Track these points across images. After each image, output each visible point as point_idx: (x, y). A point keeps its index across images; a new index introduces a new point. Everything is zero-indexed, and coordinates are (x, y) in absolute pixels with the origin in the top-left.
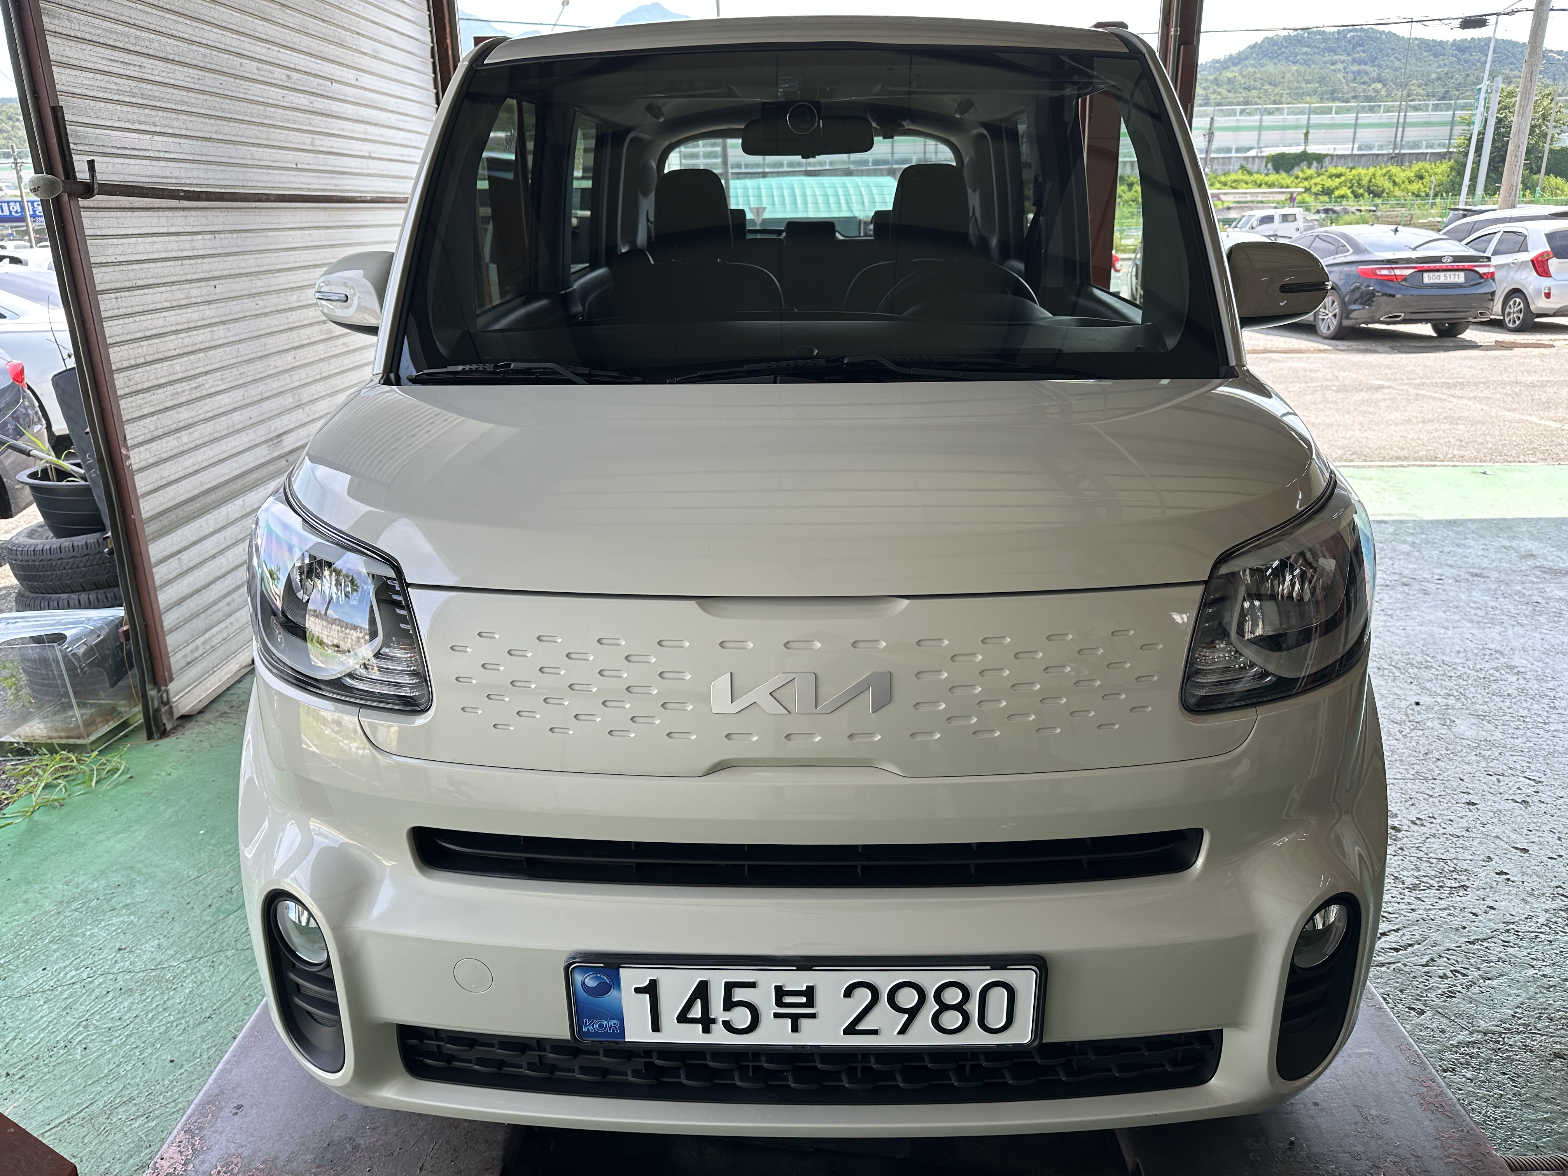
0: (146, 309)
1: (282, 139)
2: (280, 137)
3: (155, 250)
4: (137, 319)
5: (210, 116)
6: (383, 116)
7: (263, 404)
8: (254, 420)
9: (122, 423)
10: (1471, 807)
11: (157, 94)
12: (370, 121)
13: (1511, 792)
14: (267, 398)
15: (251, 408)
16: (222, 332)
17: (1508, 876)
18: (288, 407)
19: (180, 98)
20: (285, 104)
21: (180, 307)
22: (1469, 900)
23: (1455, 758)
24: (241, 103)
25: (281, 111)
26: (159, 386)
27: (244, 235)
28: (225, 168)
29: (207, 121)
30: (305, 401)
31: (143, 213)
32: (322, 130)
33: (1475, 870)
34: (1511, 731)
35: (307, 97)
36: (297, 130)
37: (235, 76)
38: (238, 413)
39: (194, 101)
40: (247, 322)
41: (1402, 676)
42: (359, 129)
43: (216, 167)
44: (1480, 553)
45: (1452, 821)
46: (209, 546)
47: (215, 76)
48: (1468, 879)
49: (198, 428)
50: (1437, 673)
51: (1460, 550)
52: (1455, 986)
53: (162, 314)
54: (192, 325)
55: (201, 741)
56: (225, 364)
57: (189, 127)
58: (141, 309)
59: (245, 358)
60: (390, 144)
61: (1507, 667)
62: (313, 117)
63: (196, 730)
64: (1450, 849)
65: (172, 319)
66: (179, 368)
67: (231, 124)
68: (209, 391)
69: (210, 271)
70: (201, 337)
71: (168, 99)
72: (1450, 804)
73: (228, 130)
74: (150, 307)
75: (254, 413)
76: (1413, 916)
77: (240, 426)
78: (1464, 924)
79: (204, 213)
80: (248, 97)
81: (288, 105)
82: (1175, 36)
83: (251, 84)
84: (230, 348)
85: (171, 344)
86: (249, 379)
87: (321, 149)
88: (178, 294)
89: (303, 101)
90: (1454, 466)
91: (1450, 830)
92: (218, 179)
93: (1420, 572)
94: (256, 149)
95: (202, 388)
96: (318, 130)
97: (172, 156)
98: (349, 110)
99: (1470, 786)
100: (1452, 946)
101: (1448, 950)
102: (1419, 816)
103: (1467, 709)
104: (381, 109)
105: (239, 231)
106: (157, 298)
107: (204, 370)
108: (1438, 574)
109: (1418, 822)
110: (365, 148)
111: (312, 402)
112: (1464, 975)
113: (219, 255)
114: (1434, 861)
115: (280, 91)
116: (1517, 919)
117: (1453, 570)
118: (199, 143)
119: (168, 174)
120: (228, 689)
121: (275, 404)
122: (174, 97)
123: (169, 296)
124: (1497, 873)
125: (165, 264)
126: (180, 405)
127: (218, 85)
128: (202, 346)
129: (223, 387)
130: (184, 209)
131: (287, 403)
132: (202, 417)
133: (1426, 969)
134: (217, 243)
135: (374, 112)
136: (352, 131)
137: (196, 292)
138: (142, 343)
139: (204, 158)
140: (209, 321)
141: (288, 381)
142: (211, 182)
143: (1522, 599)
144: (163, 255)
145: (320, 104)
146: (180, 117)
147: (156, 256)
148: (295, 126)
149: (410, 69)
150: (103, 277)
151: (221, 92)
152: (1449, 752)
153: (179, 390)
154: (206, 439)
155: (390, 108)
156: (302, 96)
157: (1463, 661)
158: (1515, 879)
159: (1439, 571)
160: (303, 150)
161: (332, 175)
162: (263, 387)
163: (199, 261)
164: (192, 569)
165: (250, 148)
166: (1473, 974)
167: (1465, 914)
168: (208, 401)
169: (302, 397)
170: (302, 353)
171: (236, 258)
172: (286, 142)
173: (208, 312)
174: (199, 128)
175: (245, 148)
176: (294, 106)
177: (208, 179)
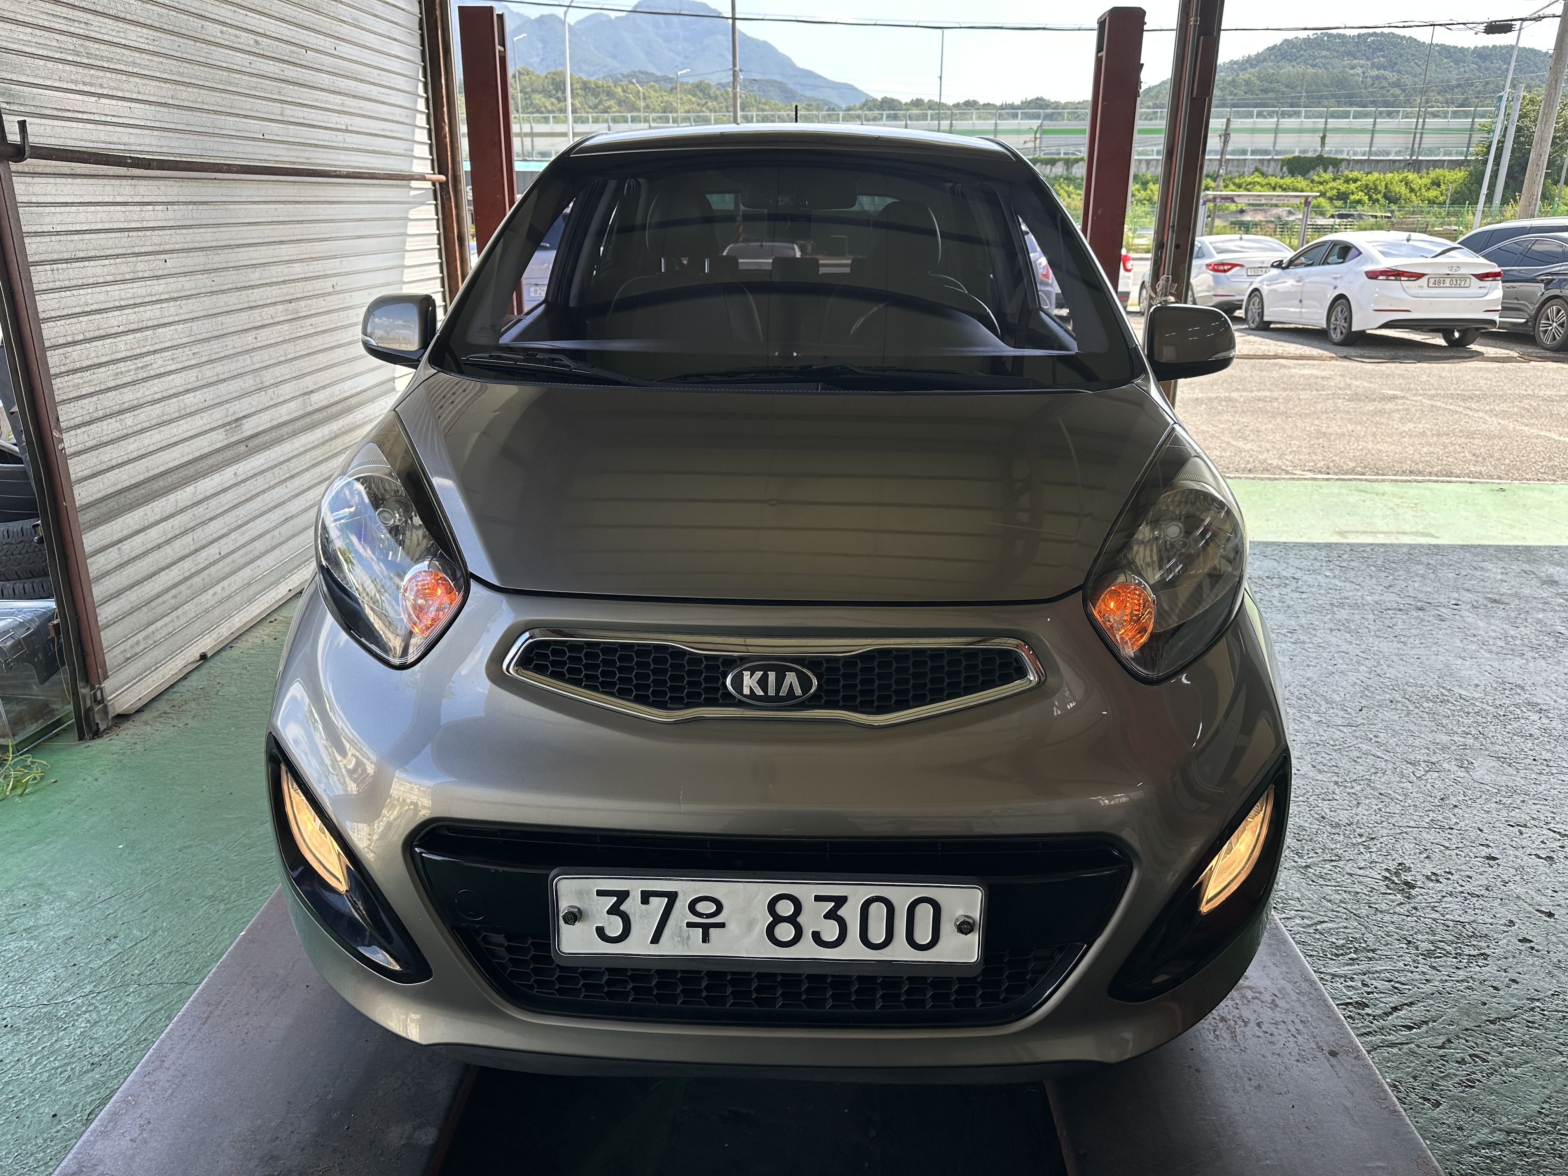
0: (86, 283)
1: (248, 107)
2: (246, 105)
3: (99, 220)
4: (75, 292)
5: (166, 80)
6: (363, 88)
7: (219, 386)
8: (210, 403)
9: (55, 404)
10: (1491, 862)
11: (106, 54)
12: (347, 92)
13: (1534, 846)
14: (225, 380)
15: (206, 390)
16: (172, 309)
17: (1532, 944)
18: (249, 390)
19: (131, 59)
20: (251, 71)
21: (124, 281)
22: (1489, 970)
23: (1474, 805)
24: (202, 68)
25: (247, 78)
26: (100, 365)
27: (201, 207)
28: (181, 136)
29: (162, 84)
30: (268, 383)
31: (85, 181)
32: (293, 100)
33: (1495, 936)
34: (1534, 776)
35: (277, 64)
36: (264, 98)
37: (196, 39)
38: (191, 395)
39: (147, 63)
40: (202, 299)
41: (1417, 710)
42: (336, 101)
43: (170, 134)
44: (1499, 577)
45: (1471, 878)
46: (154, 535)
47: (173, 37)
48: (1488, 946)
49: (144, 409)
50: (1453, 708)
51: (1478, 573)
52: (1475, 1074)
53: (104, 289)
54: (138, 301)
55: (135, 743)
56: (176, 344)
57: (141, 90)
58: (80, 282)
59: (199, 337)
60: (370, 117)
61: (1529, 704)
62: (284, 85)
63: (130, 732)
64: (1469, 911)
65: (116, 293)
66: (123, 346)
67: (190, 89)
68: (158, 372)
69: (160, 244)
70: (150, 314)
71: (119, 60)
72: (1468, 859)
73: (186, 95)
74: (91, 281)
75: (209, 395)
76: (1427, 988)
77: (193, 409)
78: (1484, 999)
79: (156, 183)
80: (209, 61)
81: (255, 72)
82: (1195, 26)
83: (213, 48)
84: (182, 326)
85: (114, 321)
86: (204, 360)
87: (292, 120)
88: (123, 268)
89: (272, 68)
90: (1471, 483)
91: (1468, 887)
92: (173, 147)
93: (1436, 596)
94: (218, 117)
95: (150, 367)
96: (289, 99)
97: (121, 121)
98: (325, 80)
99: (1490, 837)
100: (1471, 1025)
101: (1467, 1030)
102: (1434, 871)
103: (1487, 750)
104: (361, 81)
105: (195, 203)
106: (99, 271)
107: (152, 349)
108: (1455, 599)
109: (1433, 877)
110: (343, 121)
111: (276, 385)
112: (1484, 1061)
113: (171, 228)
114: (1451, 924)
115: (247, 56)
116: (1542, 995)
117: (1469, 595)
118: (153, 108)
119: (115, 140)
120: (172, 686)
121: (234, 387)
122: (125, 58)
123: (112, 269)
124: (1520, 941)
125: (108, 235)
126: (125, 385)
127: (176, 47)
128: (150, 323)
129: (173, 367)
130: (133, 177)
131: (247, 385)
132: (149, 398)
133: (1441, 1052)
134: (170, 215)
135: (353, 84)
136: (326, 102)
137: (143, 266)
138: (81, 319)
139: (157, 124)
140: (157, 297)
141: (248, 362)
142: (164, 150)
143: (1544, 629)
144: (107, 226)
145: (291, 72)
146: (131, 79)
147: (99, 226)
148: (263, 95)
149: (395, 40)
150: (38, 247)
151: (179, 54)
152: (1467, 798)
153: (123, 369)
154: (154, 422)
155: (372, 80)
156: (271, 62)
157: (1482, 695)
158: (1540, 948)
159: (1456, 595)
160: (272, 120)
161: (303, 148)
162: (220, 368)
163: (149, 233)
164: (134, 559)
165: (211, 116)
166: (1494, 1059)
167: (1484, 988)
168: (156, 381)
169: (264, 380)
170: (263, 333)
171: (191, 231)
172: (252, 110)
173: (156, 288)
174: (152, 92)
175: (205, 115)
176: (262, 73)
177: (161, 147)
